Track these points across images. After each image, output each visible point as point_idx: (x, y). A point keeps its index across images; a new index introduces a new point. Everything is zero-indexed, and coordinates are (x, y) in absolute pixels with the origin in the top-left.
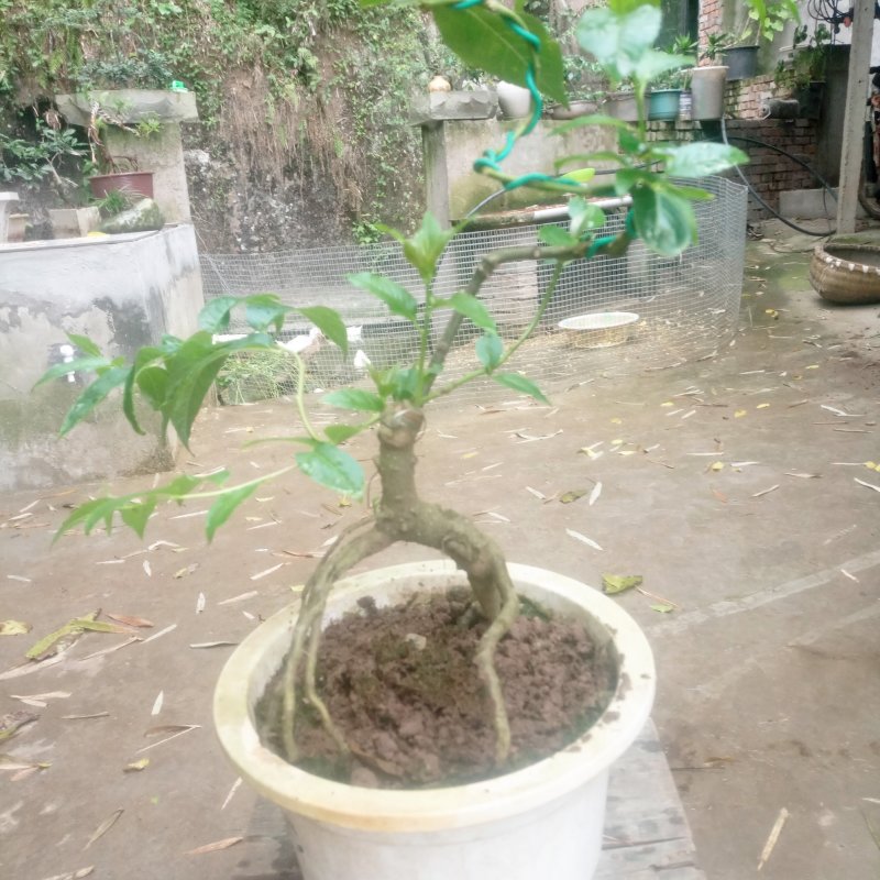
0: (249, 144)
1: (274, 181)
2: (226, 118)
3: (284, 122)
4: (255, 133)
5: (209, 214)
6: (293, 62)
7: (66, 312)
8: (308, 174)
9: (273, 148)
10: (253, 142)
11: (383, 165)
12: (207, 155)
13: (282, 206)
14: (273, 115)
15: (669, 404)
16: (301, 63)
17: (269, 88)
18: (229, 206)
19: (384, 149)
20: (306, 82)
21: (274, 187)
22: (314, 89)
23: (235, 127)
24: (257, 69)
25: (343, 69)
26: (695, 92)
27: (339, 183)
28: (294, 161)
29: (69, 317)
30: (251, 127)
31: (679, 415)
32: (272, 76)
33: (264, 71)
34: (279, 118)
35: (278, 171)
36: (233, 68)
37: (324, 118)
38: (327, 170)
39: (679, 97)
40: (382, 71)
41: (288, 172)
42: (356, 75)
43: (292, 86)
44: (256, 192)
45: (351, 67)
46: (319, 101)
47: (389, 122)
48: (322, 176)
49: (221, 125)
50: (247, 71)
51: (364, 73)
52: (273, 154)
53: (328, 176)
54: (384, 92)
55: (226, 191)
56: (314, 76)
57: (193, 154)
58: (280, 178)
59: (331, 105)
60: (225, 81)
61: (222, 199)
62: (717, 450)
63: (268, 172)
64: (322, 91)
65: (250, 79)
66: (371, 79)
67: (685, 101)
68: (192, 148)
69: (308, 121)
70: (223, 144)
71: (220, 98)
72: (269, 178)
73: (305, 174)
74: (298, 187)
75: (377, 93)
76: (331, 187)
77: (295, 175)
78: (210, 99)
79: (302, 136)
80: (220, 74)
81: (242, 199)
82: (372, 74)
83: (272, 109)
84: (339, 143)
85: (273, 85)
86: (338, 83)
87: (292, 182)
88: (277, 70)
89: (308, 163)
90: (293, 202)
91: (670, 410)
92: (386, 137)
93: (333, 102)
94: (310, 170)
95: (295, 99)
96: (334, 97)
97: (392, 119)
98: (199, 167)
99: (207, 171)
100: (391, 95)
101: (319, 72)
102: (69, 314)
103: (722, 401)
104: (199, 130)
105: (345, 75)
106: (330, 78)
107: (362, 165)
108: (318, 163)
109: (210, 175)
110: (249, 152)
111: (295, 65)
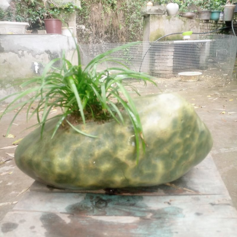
0: (96, 24)
1: (102, 35)
2: (91, 17)
3: (106, 19)
4: (98, 21)
5: (84, 43)
6: (110, 2)
7: (37, 54)
8: (111, 34)
9: (103, 26)
10: (97, 24)
11: (132, 32)
12: (85, 27)
13: (103, 42)
14: (103, 17)
15: (209, 96)
16: (112, 3)
17: (103, 9)
18: (89, 41)
19: (133, 28)
20: (113, 8)
21: (102, 37)
22: (115, 10)
23: (93, 19)
24: (100, 3)
25: (124, 5)
26: (225, 12)
27: (120, 37)
28: (108, 30)
29: (38, 55)
30: (97, 20)
31: (212, 99)
32: (104, 6)
33: (102, 4)
34: (105, 17)
35: (103, 32)
36: (94, 3)
37: (117, 18)
38: (116, 33)
39: (220, 14)
40: (134, 6)
41: (106, 33)
42: (127, 7)
43: (109, 9)
44: (97, 38)
45: (126, 4)
46: (116, 13)
47: (135, 21)
48: (115, 34)
49: (89, 18)
50: (97, 4)
51: (129, 7)
52: (102, 27)
53: (117, 35)
54: (134, 12)
55: (89, 37)
56: (115, 6)
57: (81, 26)
58: (104, 34)
59: (119, 15)
60: (91, 6)
61: (87, 39)
62: (224, 108)
63: (101, 32)
64: (117, 11)
65: (98, 6)
66: (131, 8)
67: (221, 15)
68: (81, 24)
69: (113, 19)
70: (89, 24)
71: (89, 11)
72: (100, 34)
73: (111, 33)
74: (108, 37)
75: (132, 12)
76: (117, 38)
77: (108, 34)
78: (87, 11)
79: (111, 23)
80: (90, 4)
81: (93, 39)
82: (132, 7)
83: (103, 15)
84: (121, 25)
85: (104, 8)
86: (122, 9)
87: (107, 36)
88: (105, 4)
89: (112, 31)
90: (106, 41)
91: (210, 98)
92: (134, 25)
93: (120, 14)
94: (112, 33)
95: (110, 12)
96: (120, 13)
97: (136, 20)
98: (82, 30)
99: (84, 31)
100: (136, 13)
101: (117, 5)
102: (38, 54)
103: (226, 97)
104: (83, 20)
105: (124, 6)
106: (120, 7)
107: (126, 32)
108: (114, 31)
109: (85, 32)
110: (96, 27)
111: (111, 3)
